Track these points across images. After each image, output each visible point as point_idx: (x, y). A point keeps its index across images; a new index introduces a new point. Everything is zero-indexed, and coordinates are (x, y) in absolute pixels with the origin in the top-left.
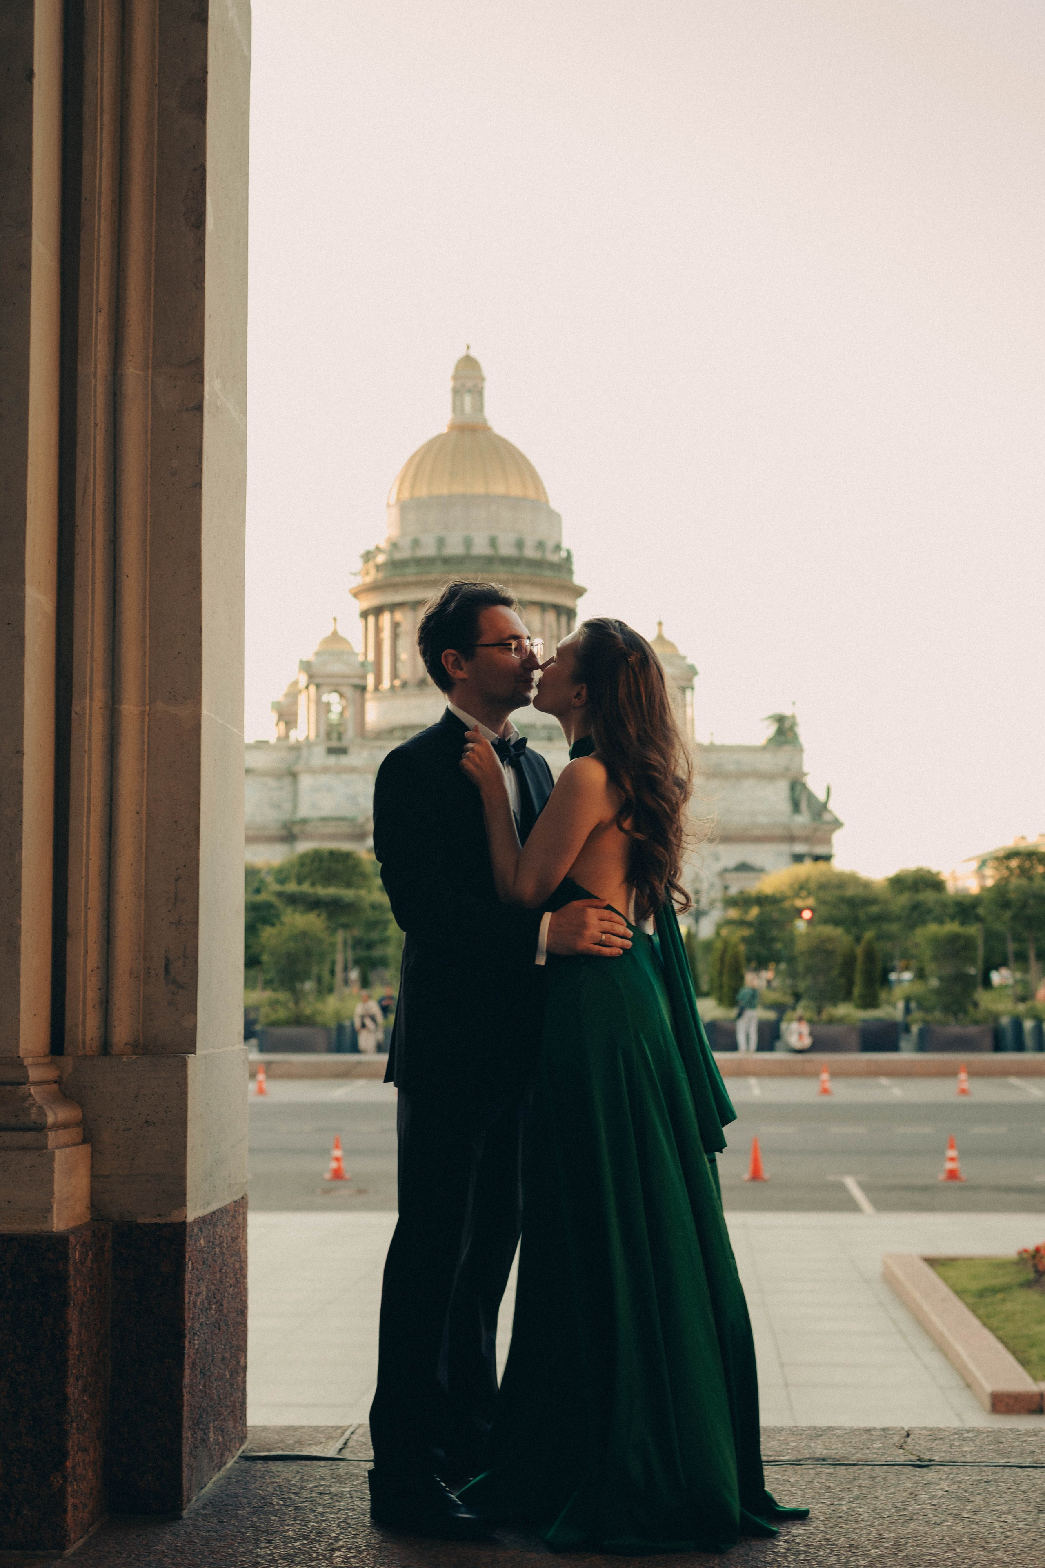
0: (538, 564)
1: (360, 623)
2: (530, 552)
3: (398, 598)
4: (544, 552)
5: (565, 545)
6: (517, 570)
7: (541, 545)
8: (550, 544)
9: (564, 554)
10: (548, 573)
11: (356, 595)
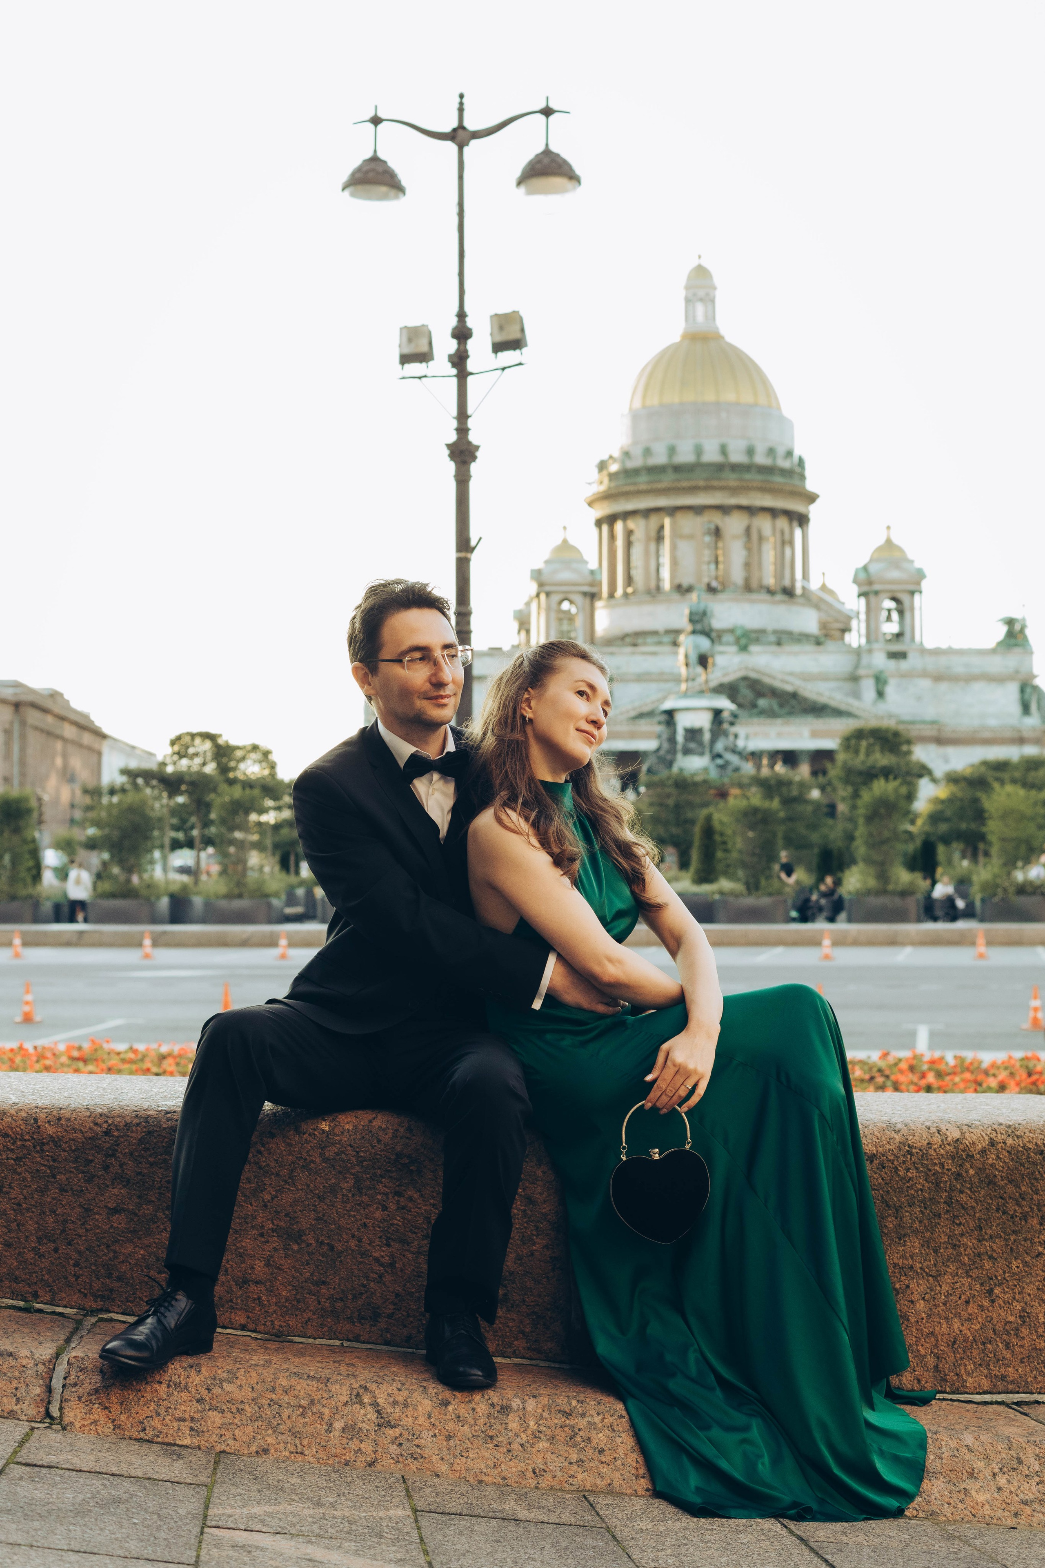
0: (768, 470)
1: (595, 531)
2: (760, 459)
3: (630, 506)
4: (775, 458)
5: (797, 453)
6: (747, 476)
7: (771, 452)
8: (781, 451)
9: (796, 459)
10: (778, 479)
11: (590, 504)
